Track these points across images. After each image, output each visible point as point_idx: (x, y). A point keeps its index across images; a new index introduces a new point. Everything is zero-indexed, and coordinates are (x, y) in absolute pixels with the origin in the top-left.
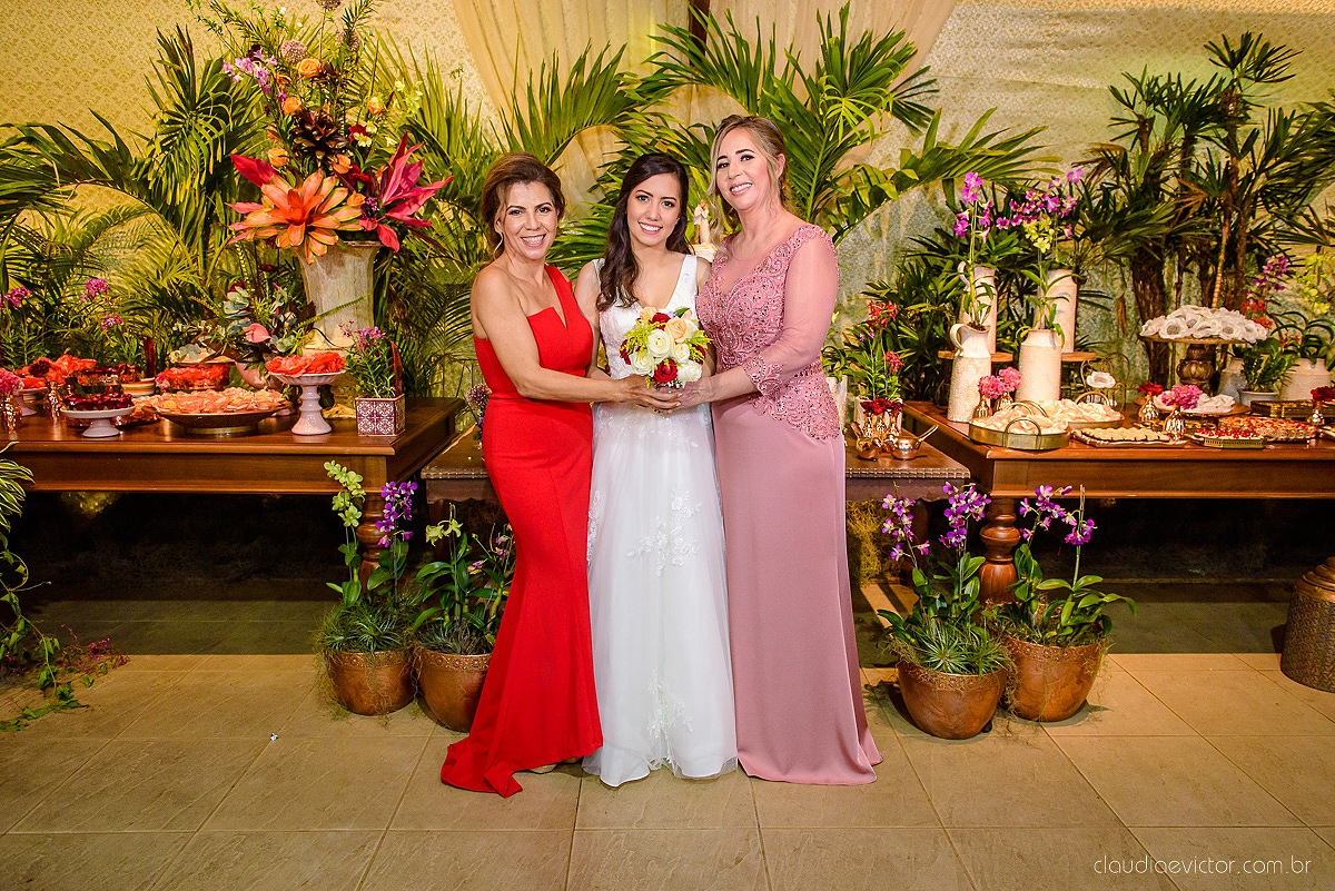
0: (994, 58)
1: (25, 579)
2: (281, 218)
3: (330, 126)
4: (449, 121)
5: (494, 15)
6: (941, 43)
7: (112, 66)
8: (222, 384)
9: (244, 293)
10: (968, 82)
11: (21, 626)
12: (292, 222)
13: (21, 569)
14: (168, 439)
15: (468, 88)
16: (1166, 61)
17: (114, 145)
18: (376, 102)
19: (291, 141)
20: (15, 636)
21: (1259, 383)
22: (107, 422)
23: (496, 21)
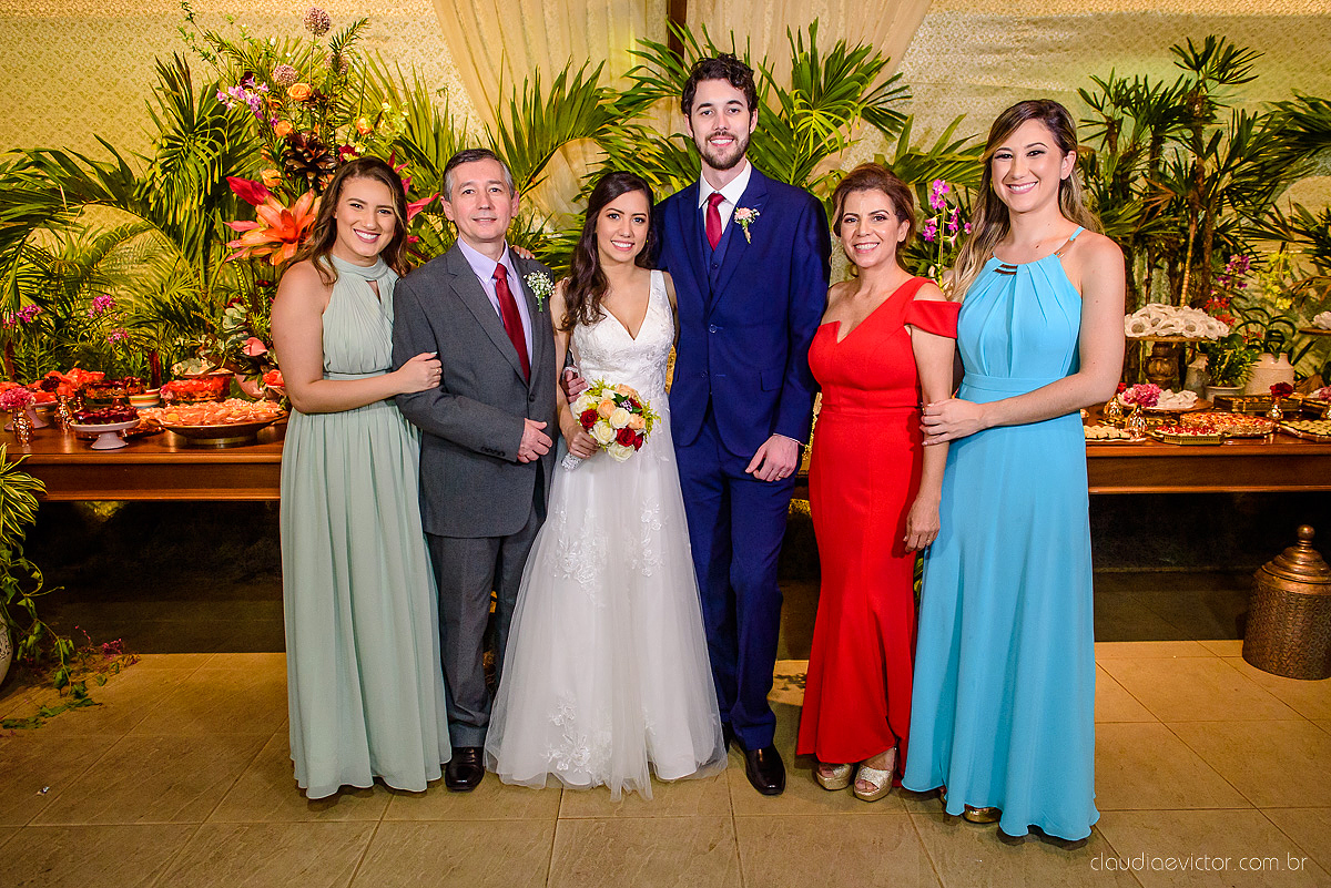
0: (964, 63)
1: (40, 585)
2: (274, 237)
3: (321, 147)
4: (436, 136)
5: (479, 32)
6: (913, 50)
7: (116, 89)
8: (223, 395)
9: (242, 309)
10: (940, 87)
11: (37, 629)
12: (286, 240)
13: (36, 575)
14: (173, 450)
15: (456, 103)
16: (1134, 64)
17: (118, 167)
18: (364, 123)
19: (283, 164)
20: (32, 639)
21: (1222, 379)
22: (114, 435)
23: (481, 38)
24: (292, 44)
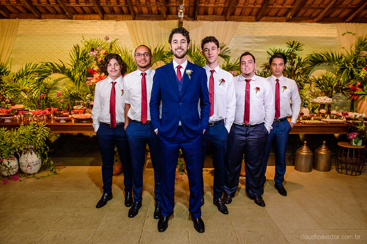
0: (242, 46)
1: (49, 150)
4: (129, 60)
5: (138, 38)
6: (231, 43)
7: (60, 49)
8: (84, 112)
10: (237, 50)
11: (47, 159)
13: (48, 148)
14: (73, 123)
16: (279, 46)
17: (63, 66)
19: (99, 66)
20: (46, 161)
22: (64, 120)
23: (139, 39)
24: (98, 40)
